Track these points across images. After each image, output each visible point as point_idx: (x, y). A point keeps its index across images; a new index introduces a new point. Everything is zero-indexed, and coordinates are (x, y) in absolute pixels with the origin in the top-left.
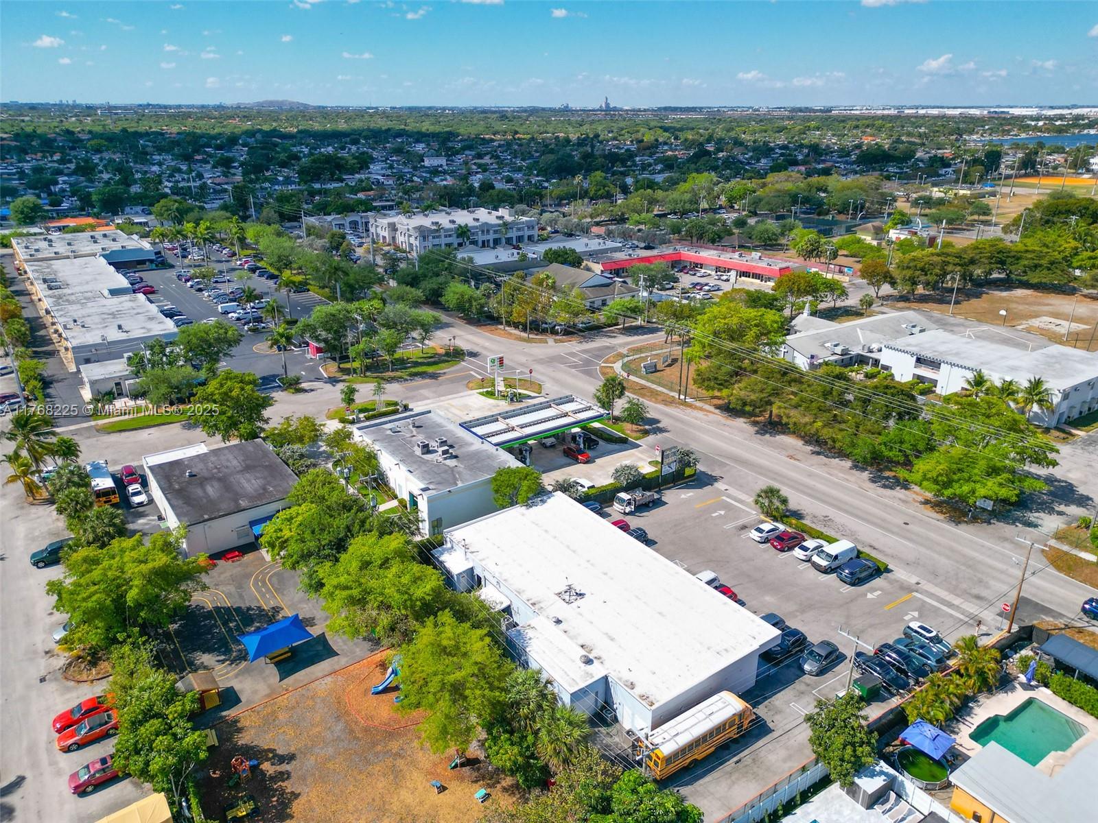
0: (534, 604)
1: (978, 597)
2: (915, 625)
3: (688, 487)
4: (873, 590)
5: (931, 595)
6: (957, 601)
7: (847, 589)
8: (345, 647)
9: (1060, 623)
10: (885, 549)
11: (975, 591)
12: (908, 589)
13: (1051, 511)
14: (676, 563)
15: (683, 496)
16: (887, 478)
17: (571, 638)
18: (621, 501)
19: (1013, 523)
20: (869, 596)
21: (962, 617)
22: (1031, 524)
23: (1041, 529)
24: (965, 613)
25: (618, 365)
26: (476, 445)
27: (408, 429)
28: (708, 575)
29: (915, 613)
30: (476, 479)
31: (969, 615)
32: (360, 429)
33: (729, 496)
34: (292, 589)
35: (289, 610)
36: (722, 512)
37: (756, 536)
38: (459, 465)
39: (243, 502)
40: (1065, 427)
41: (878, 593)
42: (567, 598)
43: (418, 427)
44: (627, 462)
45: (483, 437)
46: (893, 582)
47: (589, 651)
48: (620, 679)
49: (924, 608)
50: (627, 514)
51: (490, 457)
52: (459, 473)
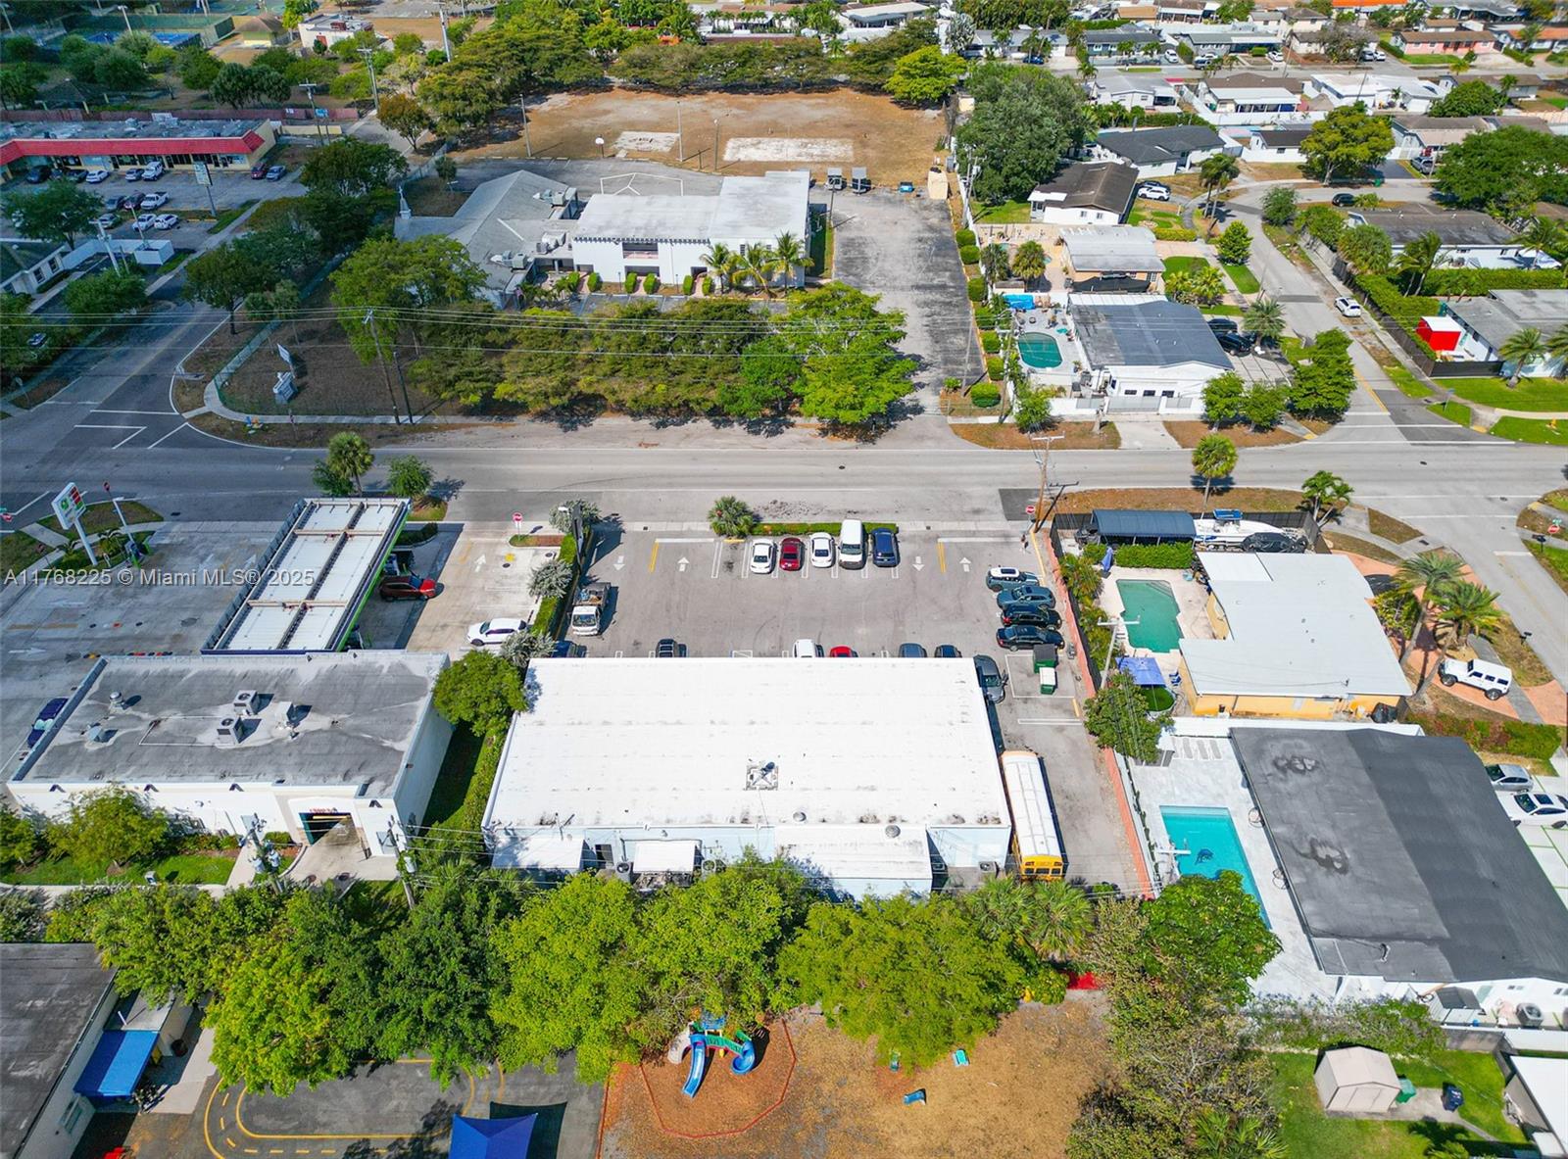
0: (745, 821)
1: (977, 512)
2: (996, 573)
4: (912, 560)
5: (951, 533)
7: (894, 573)
8: (555, 1088)
9: (1046, 498)
10: (864, 508)
11: (966, 508)
12: (930, 538)
13: (913, 387)
14: (737, 656)
15: (616, 566)
16: (760, 422)
17: (840, 821)
18: (585, 620)
19: (905, 418)
20: (919, 567)
21: (992, 540)
22: (918, 410)
23: (929, 410)
24: (989, 534)
25: (212, 402)
26: (307, 672)
27: (119, 717)
28: (806, 646)
29: (965, 560)
30: (410, 722)
31: (994, 534)
32: (20, 777)
33: (662, 535)
34: (324, 1105)
35: (381, 1132)
36: (684, 560)
37: (762, 567)
38: (336, 717)
39: (38, 1069)
40: (811, 279)
41: (918, 559)
42: (763, 782)
43: (133, 701)
44: (482, 560)
45: (283, 649)
46: (912, 538)
47: (876, 820)
48: (941, 822)
49: (963, 551)
50: (600, 632)
51: (360, 674)
52: (358, 729)
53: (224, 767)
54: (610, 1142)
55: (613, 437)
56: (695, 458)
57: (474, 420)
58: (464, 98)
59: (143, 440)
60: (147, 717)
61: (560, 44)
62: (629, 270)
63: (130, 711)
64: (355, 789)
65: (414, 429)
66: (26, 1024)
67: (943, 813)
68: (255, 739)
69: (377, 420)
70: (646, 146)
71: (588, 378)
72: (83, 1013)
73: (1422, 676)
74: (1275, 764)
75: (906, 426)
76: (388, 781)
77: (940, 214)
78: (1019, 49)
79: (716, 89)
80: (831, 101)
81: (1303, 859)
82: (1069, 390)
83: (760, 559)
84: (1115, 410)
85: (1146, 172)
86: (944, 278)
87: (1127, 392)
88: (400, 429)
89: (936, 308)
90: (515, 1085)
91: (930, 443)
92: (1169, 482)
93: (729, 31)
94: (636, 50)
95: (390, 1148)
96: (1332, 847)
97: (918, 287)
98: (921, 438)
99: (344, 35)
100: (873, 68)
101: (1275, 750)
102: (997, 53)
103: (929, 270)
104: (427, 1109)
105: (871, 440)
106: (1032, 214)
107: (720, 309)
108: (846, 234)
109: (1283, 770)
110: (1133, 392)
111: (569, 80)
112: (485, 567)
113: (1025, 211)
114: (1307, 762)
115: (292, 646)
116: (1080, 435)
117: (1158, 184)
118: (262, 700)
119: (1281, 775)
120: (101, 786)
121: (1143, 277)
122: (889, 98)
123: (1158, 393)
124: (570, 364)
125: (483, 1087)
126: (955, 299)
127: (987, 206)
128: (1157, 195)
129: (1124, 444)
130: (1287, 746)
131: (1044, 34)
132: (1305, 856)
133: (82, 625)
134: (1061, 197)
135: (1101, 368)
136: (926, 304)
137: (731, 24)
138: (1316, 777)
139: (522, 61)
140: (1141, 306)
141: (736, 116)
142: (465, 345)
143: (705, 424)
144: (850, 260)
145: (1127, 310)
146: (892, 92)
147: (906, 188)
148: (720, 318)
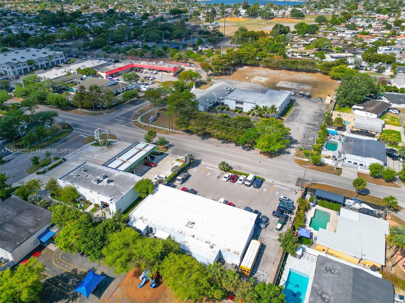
0: (181, 233)
1: (289, 181)
2: (282, 197)
3: (194, 167)
4: (264, 188)
5: (278, 185)
6: (285, 184)
7: (257, 190)
8: (115, 274)
9: (310, 183)
11: (287, 180)
12: (272, 184)
13: (291, 147)
14: (207, 198)
15: (194, 171)
16: (247, 147)
17: (201, 240)
18: (179, 180)
19: (284, 154)
20: (264, 190)
21: (288, 189)
22: (288, 153)
23: (291, 154)
24: (288, 188)
25: (139, 120)
26: (117, 174)
27: (82, 173)
28: (222, 200)
29: (278, 192)
30: (128, 189)
31: (290, 188)
32: (60, 179)
33: (208, 166)
34: (75, 259)
35: (81, 269)
36: (209, 173)
37: (225, 179)
38: (116, 184)
39: (32, 231)
40: (280, 117)
41: (266, 188)
42: (190, 226)
43: (86, 171)
44: (168, 162)
45: (116, 169)
46: (267, 183)
47: (210, 243)
48: (224, 249)
49: (279, 190)
50: (181, 184)
51: (126, 177)
52: (118, 188)
53: (92, 188)
54: (118, 290)
55: (212, 143)
56: (226, 152)
57: (185, 133)
58: (220, 65)
59: (123, 124)
60: (86, 174)
61: (249, 55)
62: (236, 107)
63: (84, 172)
64: (110, 199)
65: (172, 132)
66: (36, 222)
67: (226, 247)
68: (100, 184)
69: (166, 129)
70: (260, 80)
71: (209, 129)
72: (44, 224)
73: (397, 263)
74: (326, 268)
75: (283, 156)
76: (117, 199)
77: (325, 107)
78: (375, 69)
79: (285, 69)
80: (313, 75)
81: (317, 295)
82: (332, 157)
83: (225, 177)
84: (344, 166)
85: (394, 105)
86: (317, 123)
87: (349, 162)
88: (169, 132)
89: (310, 130)
90: (109, 270)
91: (287, 162)
92: (349, 188)
93: (296, 56)
94: (267, 58)
95: (80, 272)
96: (328, 295)
97: (308, 124)
98: (285, 160)
99: (207, 49)
100: (327, 69)
101: (328, 265)
102: (368, 69)
103: (314, 120)
104: (91, 268)
105: (272, 158)
106: (352, 111)
107: (242, 119)
108: (297, 108)
109: (327, 271)
110: (351, 162)
111: (249, 63)
112: (168, 164)
113: (351, 110)
114: (336, 271)
115: (118, 169)
116: (330, 170)
117: (396, 109)
118: (105, 177)
119: (326, 272)
120: (71, 184)
121: (374, 133)
122: (329, 77)
123: (358, 164)
124: (206, 125)
125: (103, 268)
126: (316, 128)
127: (340, 107)
128: (395, 112)
129: (342, 175)
130: (333, 265)
131: (385, 65)
132: (318, 295)
133: (92, 155)
134: (361, 108)
135: (344, 154)
136: (308, 128)
137: (297, 54)
138: (336, 276)
139: (239, 58)
140: (367, 141)
141: (286, 76)
142: (186, 117)
143: (234, 145)
144: (294, 114)
145: (362, 141)
146: (330, 75)
147: (320, 99)
148: (242, 121)
